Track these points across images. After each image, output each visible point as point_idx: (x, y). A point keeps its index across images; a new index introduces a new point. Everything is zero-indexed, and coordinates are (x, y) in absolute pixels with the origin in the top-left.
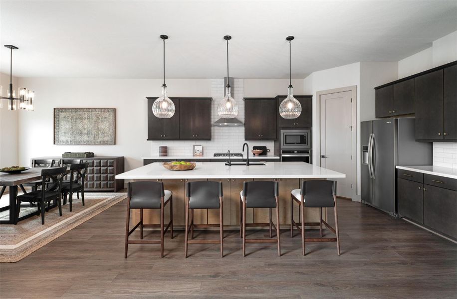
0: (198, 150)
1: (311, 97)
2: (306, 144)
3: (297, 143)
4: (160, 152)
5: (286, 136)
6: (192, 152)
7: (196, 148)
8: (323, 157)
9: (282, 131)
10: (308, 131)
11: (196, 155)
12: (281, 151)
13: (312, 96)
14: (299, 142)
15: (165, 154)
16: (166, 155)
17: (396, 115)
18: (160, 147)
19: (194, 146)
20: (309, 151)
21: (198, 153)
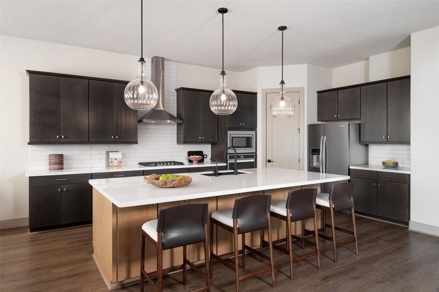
0: (115, 159)
1: (255, 94)
2: (251, 147)
3: (243, 147)
4: (50, 164)
5: (232, 137)
6: (104, 161)
7: (112, 155)
8: (269, 161)
9: (229, 132)
10: (253, 133)
11: (112, 166)
12: (228, 156)
13: (257, 93)
14: (245, 145)
15: (60, 166)
16: (62, 169)
17: (340, 119)
18: (50, 156)
19: (108, 153)
20: (254, 155)
21: (115, 163)
